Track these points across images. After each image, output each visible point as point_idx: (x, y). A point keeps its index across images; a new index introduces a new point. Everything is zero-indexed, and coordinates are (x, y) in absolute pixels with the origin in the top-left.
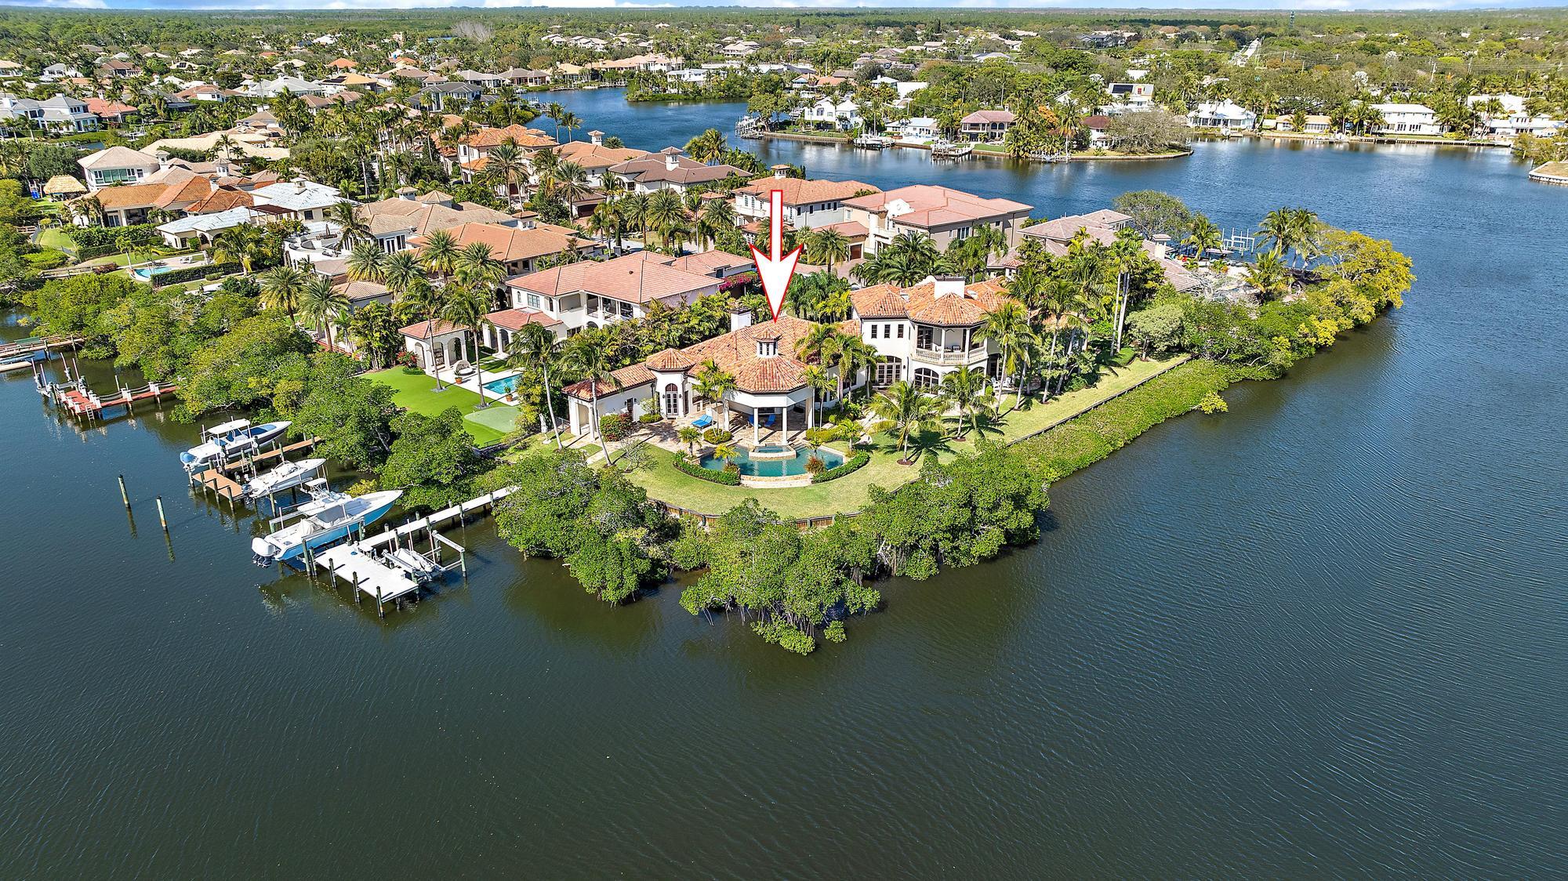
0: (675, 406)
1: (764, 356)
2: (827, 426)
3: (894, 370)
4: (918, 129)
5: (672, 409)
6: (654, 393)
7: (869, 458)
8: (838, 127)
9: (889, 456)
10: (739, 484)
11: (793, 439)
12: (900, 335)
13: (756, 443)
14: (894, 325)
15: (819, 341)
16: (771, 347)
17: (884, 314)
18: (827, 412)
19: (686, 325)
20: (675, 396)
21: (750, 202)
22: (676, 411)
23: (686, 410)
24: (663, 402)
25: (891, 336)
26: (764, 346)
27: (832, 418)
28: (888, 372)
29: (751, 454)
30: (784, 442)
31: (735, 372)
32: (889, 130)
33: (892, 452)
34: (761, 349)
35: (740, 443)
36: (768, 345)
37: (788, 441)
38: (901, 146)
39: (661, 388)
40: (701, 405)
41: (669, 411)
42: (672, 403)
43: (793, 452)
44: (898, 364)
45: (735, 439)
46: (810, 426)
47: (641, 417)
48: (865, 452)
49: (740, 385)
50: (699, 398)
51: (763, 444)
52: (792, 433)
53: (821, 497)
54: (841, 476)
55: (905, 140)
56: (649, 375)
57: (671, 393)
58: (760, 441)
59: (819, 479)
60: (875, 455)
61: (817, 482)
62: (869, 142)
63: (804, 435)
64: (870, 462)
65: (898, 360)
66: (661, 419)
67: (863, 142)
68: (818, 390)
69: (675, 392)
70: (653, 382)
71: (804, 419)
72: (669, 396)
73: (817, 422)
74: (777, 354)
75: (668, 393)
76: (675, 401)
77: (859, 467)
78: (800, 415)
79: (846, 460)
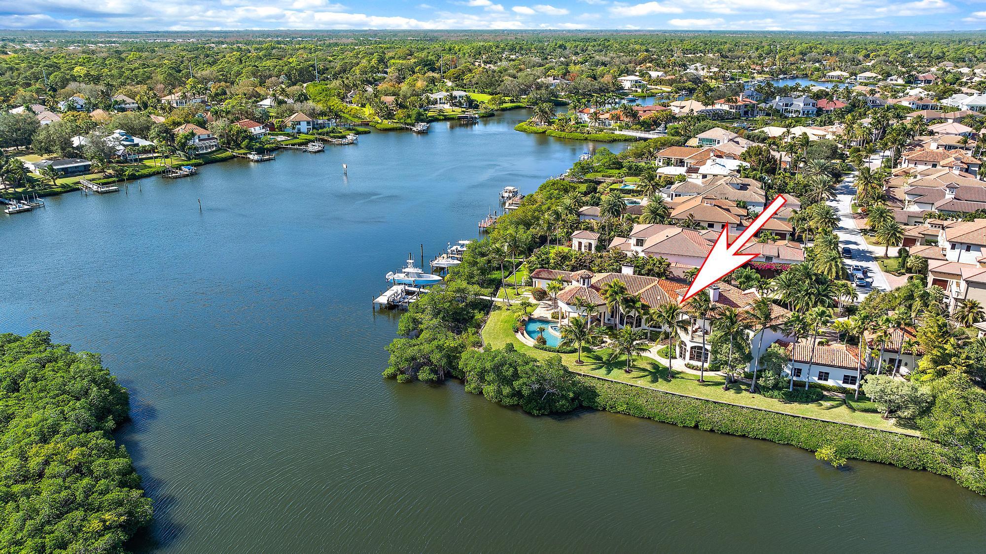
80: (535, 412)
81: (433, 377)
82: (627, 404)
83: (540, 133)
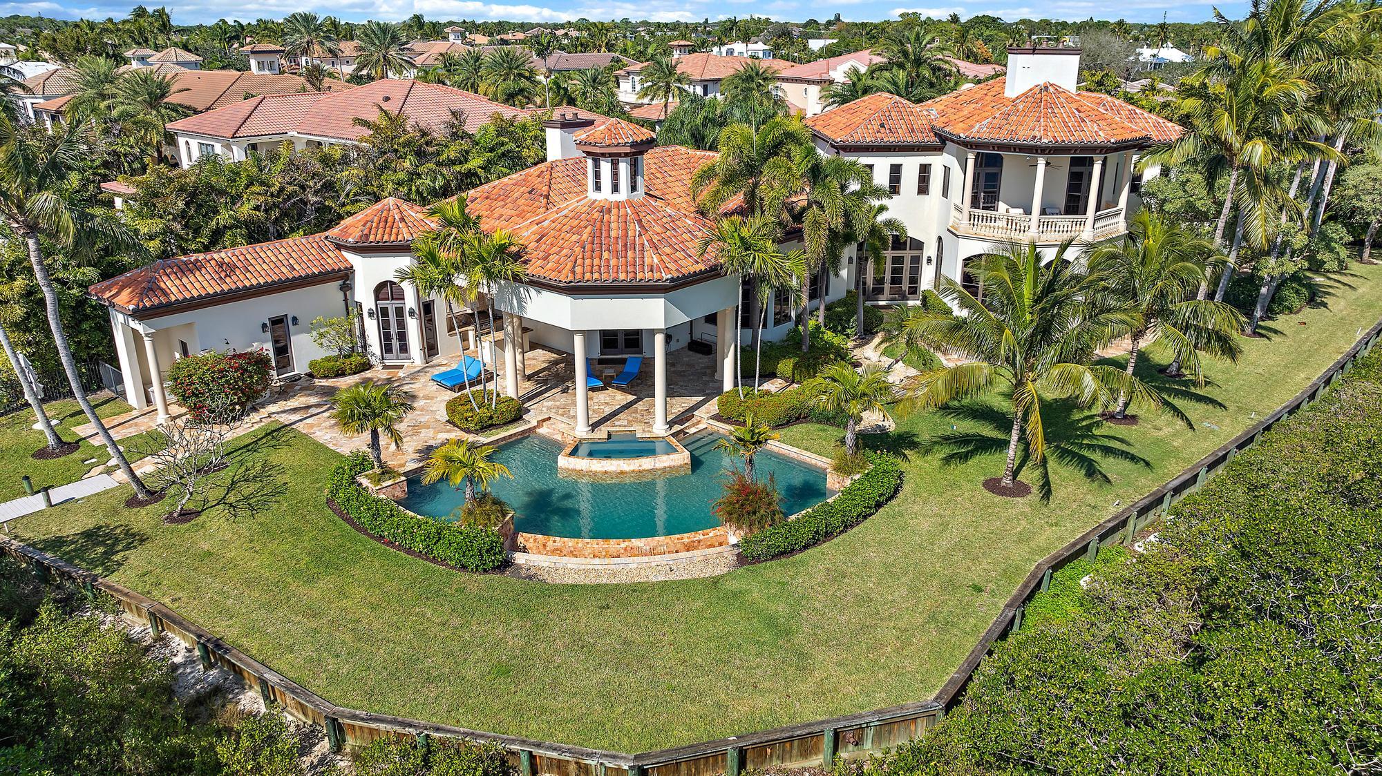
0: (402, 336)
1: (606, 194)
2: (772, 386)
3: (907, 265)
5: (395, 344)
6: (350, 307)
7: (900, 476)
9: (957, 469)
10: (506, 564)
11: (686, 416)
12: (923, 189)
13: (581, 430)
14: (910, 165)
15: (752, 169)
16: (624, 168)
17: (890, 139)
18: (773, 353)
19: (457, 168)
20: (400, 312)
21: (638, 85)
22: (404, 349)
23: (431, 349)
24: (372, 327)
25: (902, 190)
26: (605, 167)
27: (786, 366)
28: (894, 271)
29: (563, 462)
30: (659, 428)
31: (526, 234)
33: (965, 457)
34: (597, 175)
35: (543, 431)
36: (615, 165)
37: (671, 424)
39: (364, 294)
40: (471, 334)
41: (388, 349)
42: (394, 330)
43: (682, 458)
44: (915, 253)
45: (531, 419)
46: (728, 385)
47: (313, 364)
48: (890, 458)
49: (534, 269)
50: (466, 320)
51: (601, 433)
52: (681, 404)
53: (771, 622)
54: (828, 535)
56: (332, 260)
57: (391, 306)
58: (594, 426)
59: (761, 549)
60: (916, 466)
61: (757, 559)
63: (713, 406)
64: (907, 488)
65: (919, 245)
66: (367, 366)
68: (750, 286)
69: (398, 304)
70: (345, 277)
71: (714, 370)
72: (385, 312)
73: (746, 374)
74: (641, 189)
75: (382, 304)
76: (401, 324)
77: (879, 505)
78: (703, 360)
79: (835, 483)
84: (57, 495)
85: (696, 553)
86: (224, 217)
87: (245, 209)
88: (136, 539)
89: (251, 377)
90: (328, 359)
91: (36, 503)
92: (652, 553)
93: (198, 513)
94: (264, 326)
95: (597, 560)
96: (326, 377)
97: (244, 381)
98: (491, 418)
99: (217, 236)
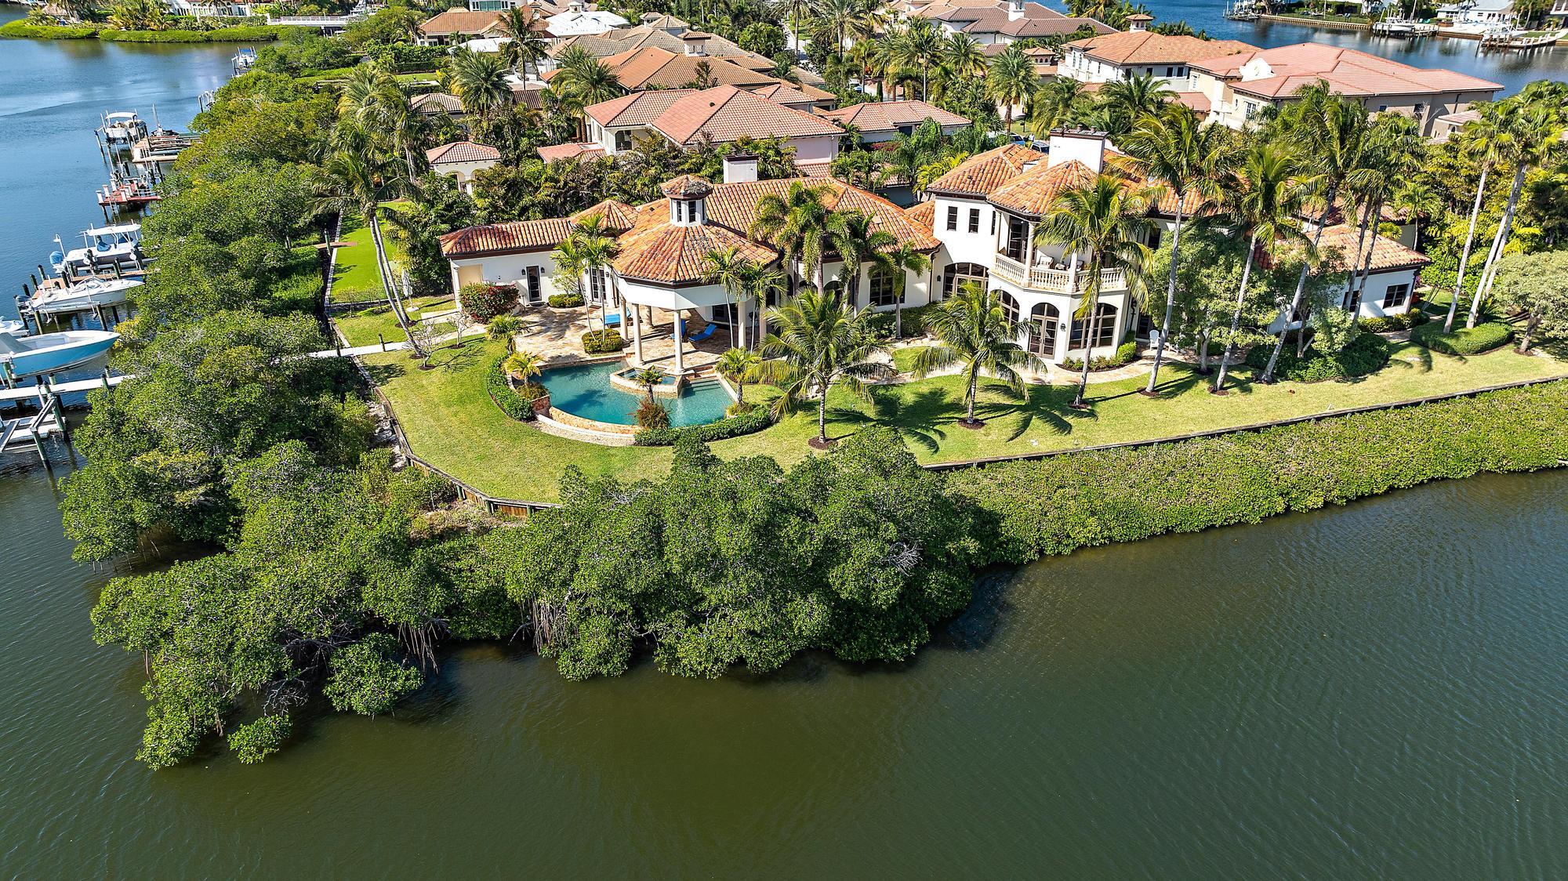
0: (603, 289)
1: (675, 221)
4: (1486, 14)
5: (599, 292)
7: (769, 422)
8: (1364, 11)
9: (814, 427)
10: (533, 418)
11: (705, 367)
13: (637, 363)
16: (684, 207)
21: (1078, 60)
22: (604, 296)
24: (586, 280)
26: (674, 205)
29: (614, 377)
30: (676, 370)
32: (1441, 16)
34: (680, 211)
36: (679, 205)
37: (688, 369)
38: (1447, 36)
41: (595, 295)
42: (599, 283)
43: (672, 389)
45: (625, 351)
47: (551, 298)
51: (648, 366)
55: (1456, 28)
60: (791, 420)
61: (640, 444)
62: (1395, 28)
64: (766, 431)
66: (580, 304)
67: (1386, 28)
74: (699, 221)
76: (603, 280)
77: (733, 434)
80: (896, 652)
81: (406, 678)
82: (1093, 514)
83: (82, 38)
84: (388, 347)
85: (624, 435)
86: (526, 200)
87: (542, 196)
88: (402, 372)
89: (500, 301)
90: (559, 297)
91: (379, 348)
92: (604, 430)
93: (434, 367)
94: (523, 271)
95: (578, 429)
96: (554, 307)
97: (496, 303)
98: (599, 346)
99: (524, 210)
